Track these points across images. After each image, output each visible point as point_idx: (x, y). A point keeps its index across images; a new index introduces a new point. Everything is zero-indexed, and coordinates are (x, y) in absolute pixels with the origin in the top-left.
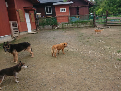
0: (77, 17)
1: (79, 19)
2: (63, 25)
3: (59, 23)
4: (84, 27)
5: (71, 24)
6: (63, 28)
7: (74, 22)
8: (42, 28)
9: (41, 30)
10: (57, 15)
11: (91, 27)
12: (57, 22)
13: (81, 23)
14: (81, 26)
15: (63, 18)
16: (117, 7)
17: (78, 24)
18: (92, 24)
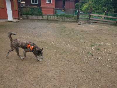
0: (63, 11)
1: (64, 12)
2: (48, 17)
3: (44, 14)
4: (68, 21)
5: (56, 17)
6: (48, 20)
7: (59, 15)
8: (25, 18)
9: (24, 20)
10: (42, 6)
11: (74, 22)
12: (42, 13)
13: (66, 17)
14: (66, 20)
15: (48, 10)
16: (102, 6)
17: (63, 17)
18: (76, 19)
